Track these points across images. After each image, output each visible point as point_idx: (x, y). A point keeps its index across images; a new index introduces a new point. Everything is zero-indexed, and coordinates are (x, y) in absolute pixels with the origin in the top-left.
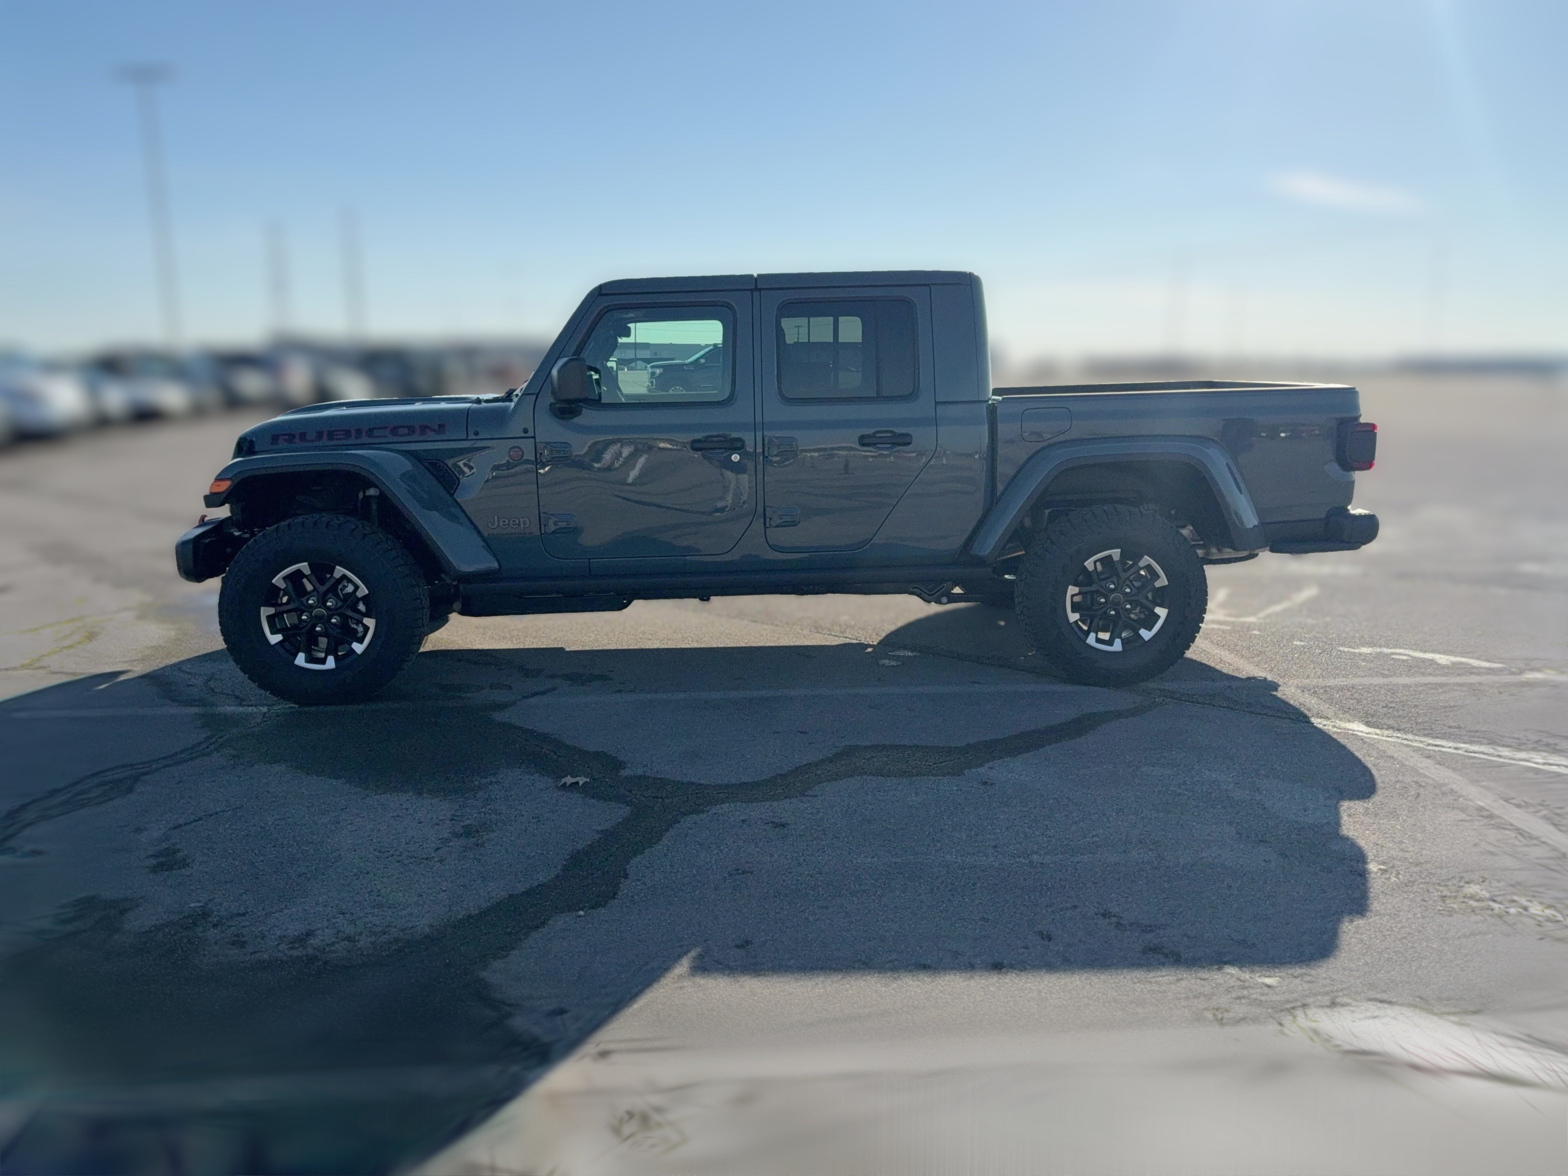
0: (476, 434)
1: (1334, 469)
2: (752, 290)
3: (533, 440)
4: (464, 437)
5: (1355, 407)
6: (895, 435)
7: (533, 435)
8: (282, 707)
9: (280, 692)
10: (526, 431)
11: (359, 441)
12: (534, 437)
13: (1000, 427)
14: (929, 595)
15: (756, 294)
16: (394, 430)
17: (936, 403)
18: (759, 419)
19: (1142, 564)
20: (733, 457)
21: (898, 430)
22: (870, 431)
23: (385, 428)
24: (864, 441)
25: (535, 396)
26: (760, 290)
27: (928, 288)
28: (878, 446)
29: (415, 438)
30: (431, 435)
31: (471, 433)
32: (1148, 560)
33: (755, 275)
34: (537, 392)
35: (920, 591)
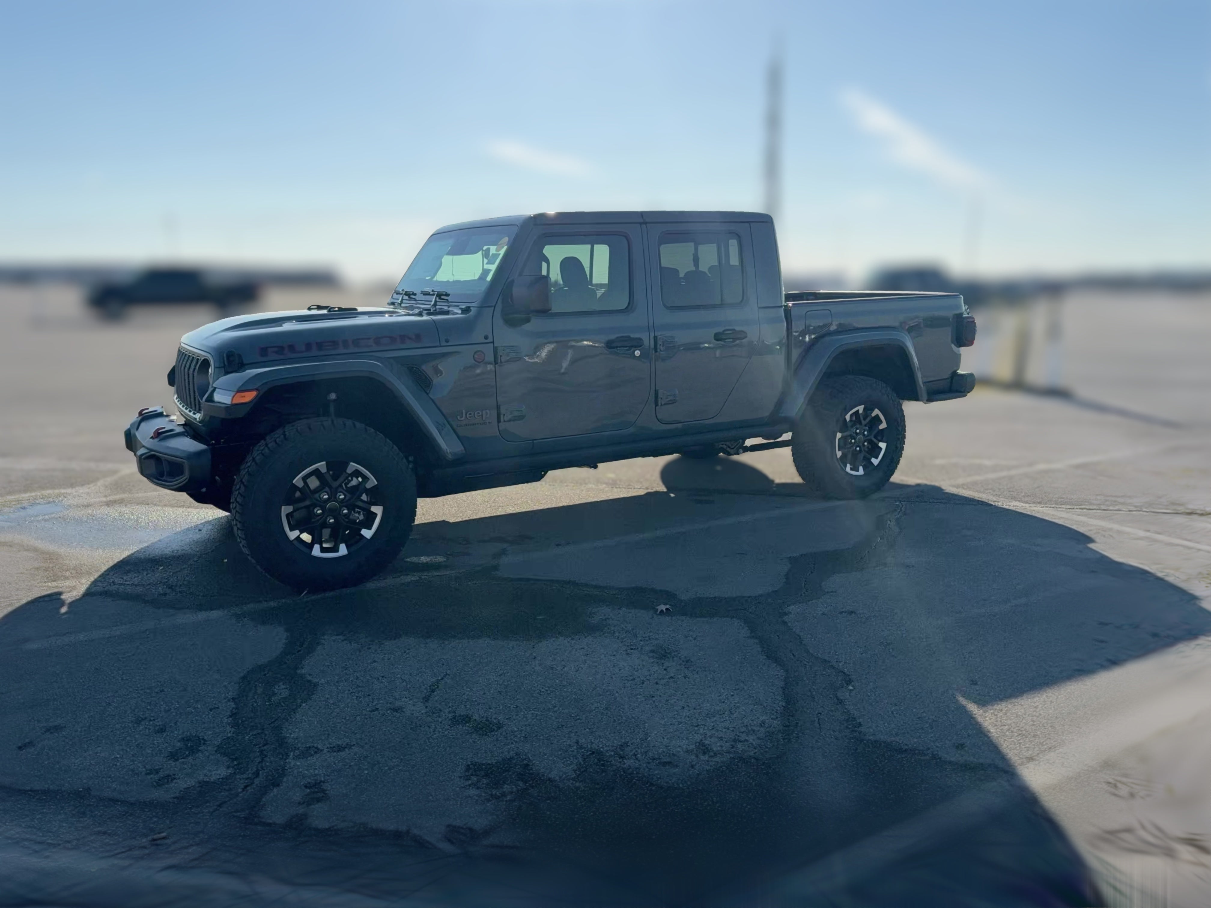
0: (447, 341)
2: (641, 224)
3: (492, 344)
4: (437, 344)
6: (736, 332)
7: (492, 341)
10: (486, 338)
12: (493, 342)
13: (794, 324)
15: (644, 226)
17: (759, 308)
18: (651, 324)
20: (636, 353)
21: (737, 328)
23: (369, 339)
24: (717, 337)
25: (493, 308)
26: (646, 223)
27: (749, 225)
28: (726, 340)
30: (410, 344)
31: (442, 340)
32: (877, 412)
34: (494, 305)
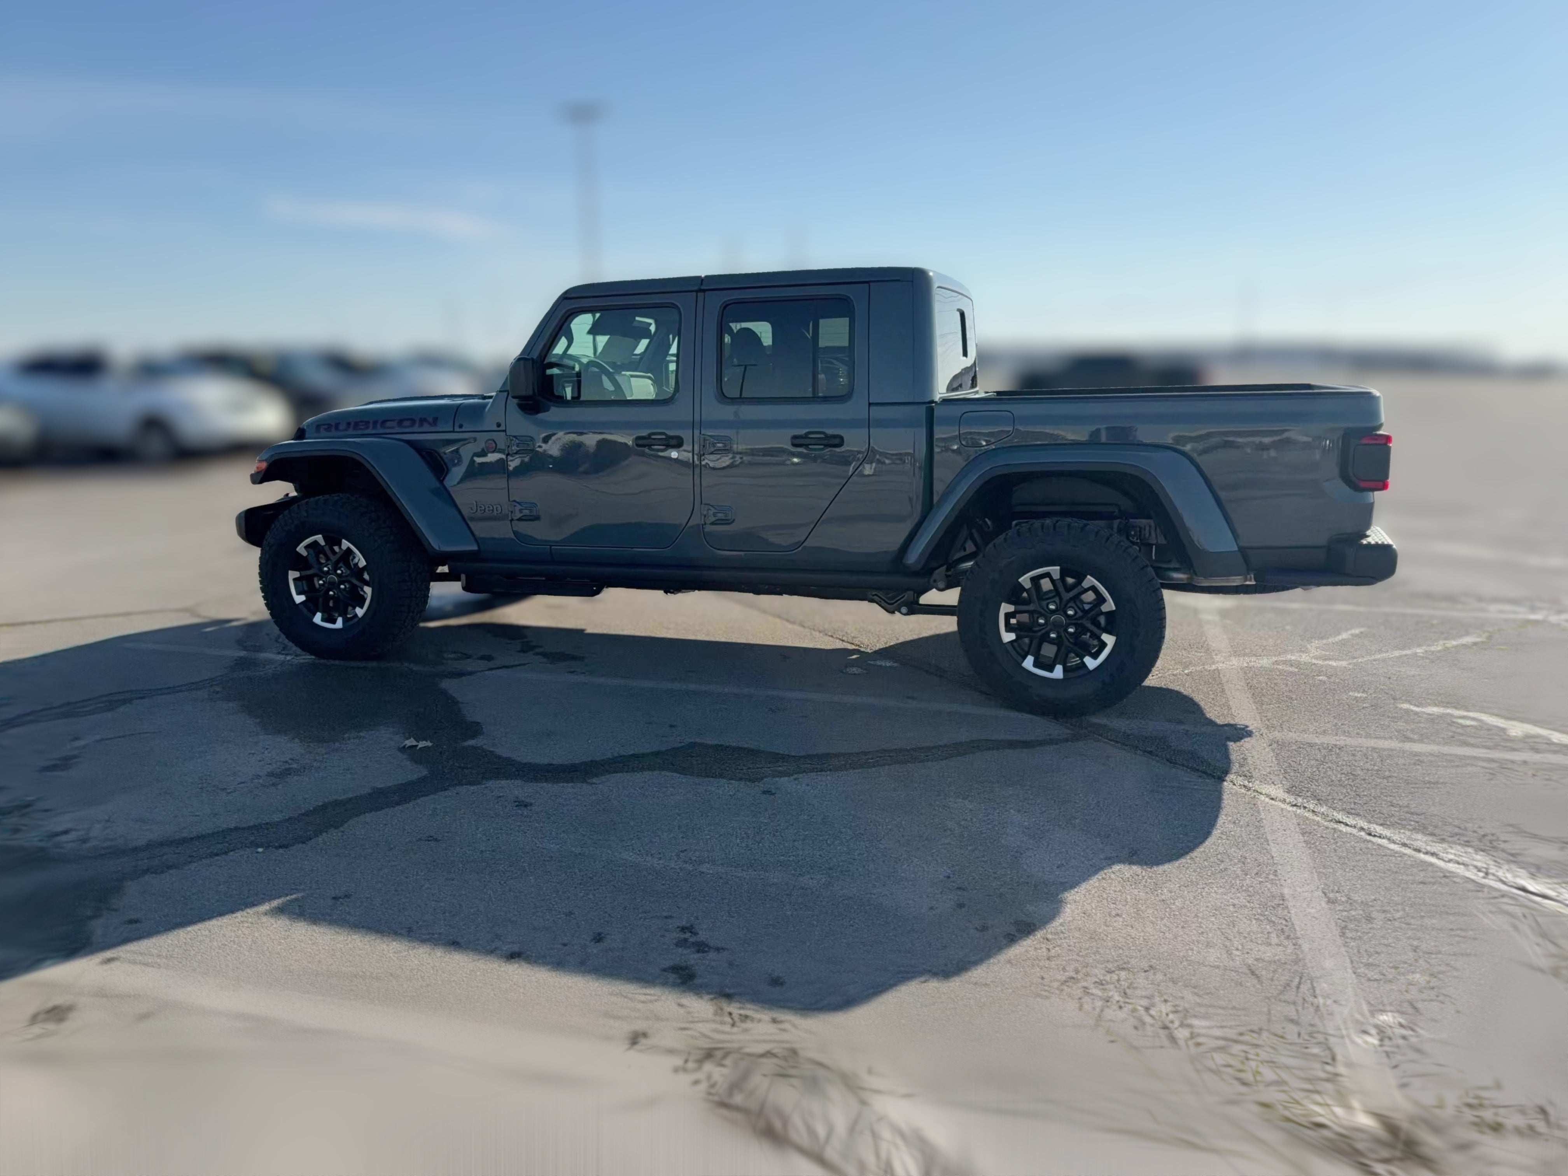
1: (1338, 488)
2: (697, 292)
3: (504, 433)
4: (452, 430)
5: (1374, 413)
6: (828, 437)
7: (504, 429)
8: (307, 658)
9: (305, 646)
10: (499, 425)
11: (374, 432)
12: (505, 431)
13: (936, 429)
14: (889, 604)
15: (701, 295)
16: (400, 422)
17: (870, 404)
18: (697, 418)
19: (1086, 584)
20: (672, 454)
21: (830, 431)
22: (802, 432)
24: (797, 441)
25: (507, 393)
26: (705, 291)
27: (868, 285)
28: (810, 447)
29: (416, 429)
30: (426, 427)
31: (457, 424)
32: (1092, 582)
33: (703, 276)
35: (879, 599)
